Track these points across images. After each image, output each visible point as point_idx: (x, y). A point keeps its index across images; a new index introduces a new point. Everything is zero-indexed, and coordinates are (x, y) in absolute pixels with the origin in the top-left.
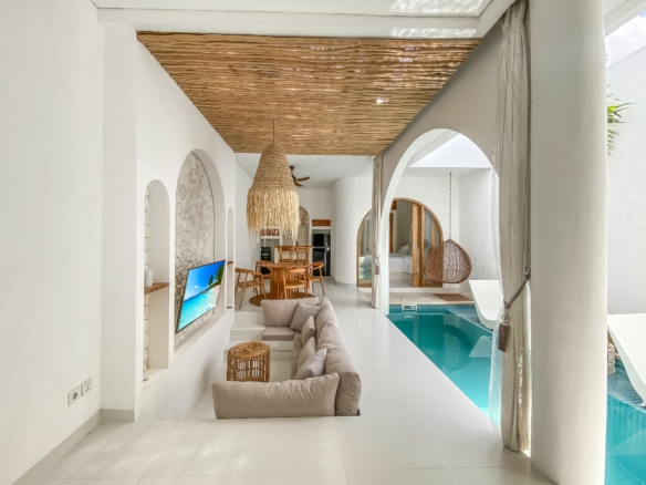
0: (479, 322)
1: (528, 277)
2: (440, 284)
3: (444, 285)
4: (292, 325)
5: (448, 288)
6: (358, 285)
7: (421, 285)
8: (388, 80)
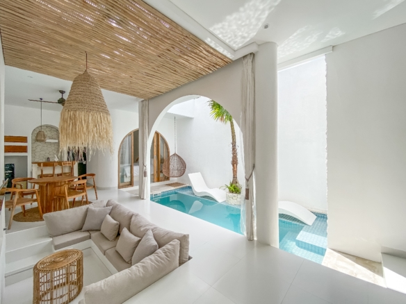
0: (194, 194)
1: (254, 167)
2: (168, 179)
3: (171, 179)
4: (88, 228)
5: (173, 180)
6: (119, 187)
7: (158, 180)
8: (187, 61)
